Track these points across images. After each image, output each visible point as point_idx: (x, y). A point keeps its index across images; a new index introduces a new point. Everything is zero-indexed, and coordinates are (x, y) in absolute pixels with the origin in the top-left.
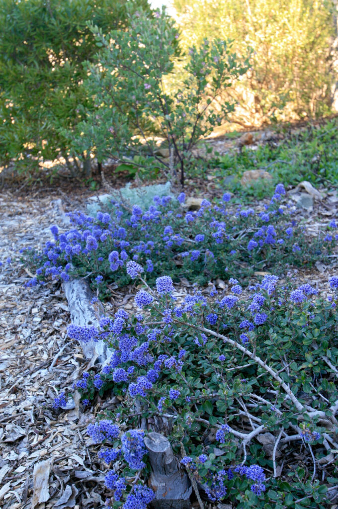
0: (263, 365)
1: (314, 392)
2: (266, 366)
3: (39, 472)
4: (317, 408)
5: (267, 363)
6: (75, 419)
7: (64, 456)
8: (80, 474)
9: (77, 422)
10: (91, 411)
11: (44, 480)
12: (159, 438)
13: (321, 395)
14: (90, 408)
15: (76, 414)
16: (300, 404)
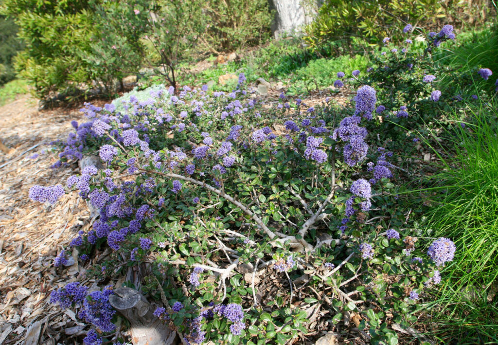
0: (233, 201)
1: (283, 219)
2: (236, 202)
3: (30, 334)
4: (287, 233)
5: (237, 200)
6: (75, 273)
7: (60, 311)
8: (70, 331)
9: (76, 275)
10: (90, 263)
11: (33, 342)
12: (128, 292)
13: (289, 221)
14: (89, 261)
15: (76, 269)
16: (272, 233)
